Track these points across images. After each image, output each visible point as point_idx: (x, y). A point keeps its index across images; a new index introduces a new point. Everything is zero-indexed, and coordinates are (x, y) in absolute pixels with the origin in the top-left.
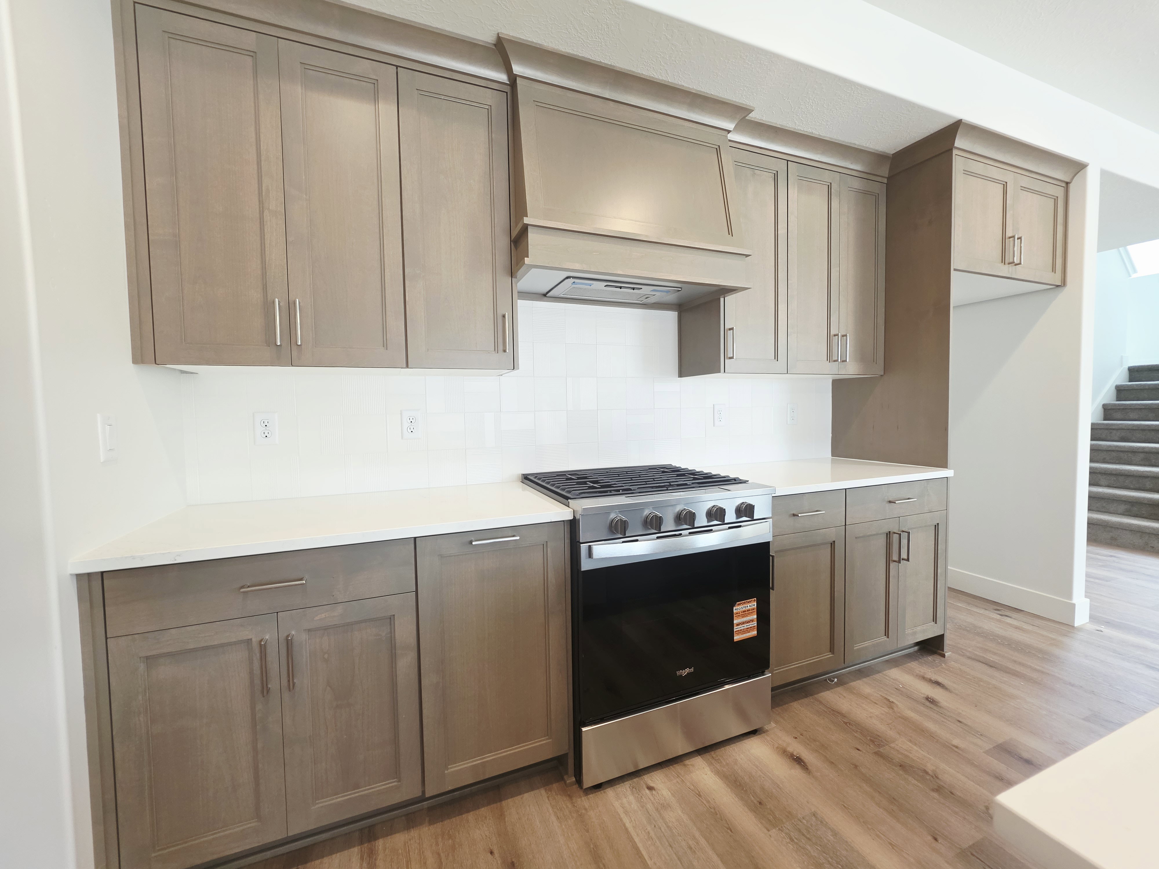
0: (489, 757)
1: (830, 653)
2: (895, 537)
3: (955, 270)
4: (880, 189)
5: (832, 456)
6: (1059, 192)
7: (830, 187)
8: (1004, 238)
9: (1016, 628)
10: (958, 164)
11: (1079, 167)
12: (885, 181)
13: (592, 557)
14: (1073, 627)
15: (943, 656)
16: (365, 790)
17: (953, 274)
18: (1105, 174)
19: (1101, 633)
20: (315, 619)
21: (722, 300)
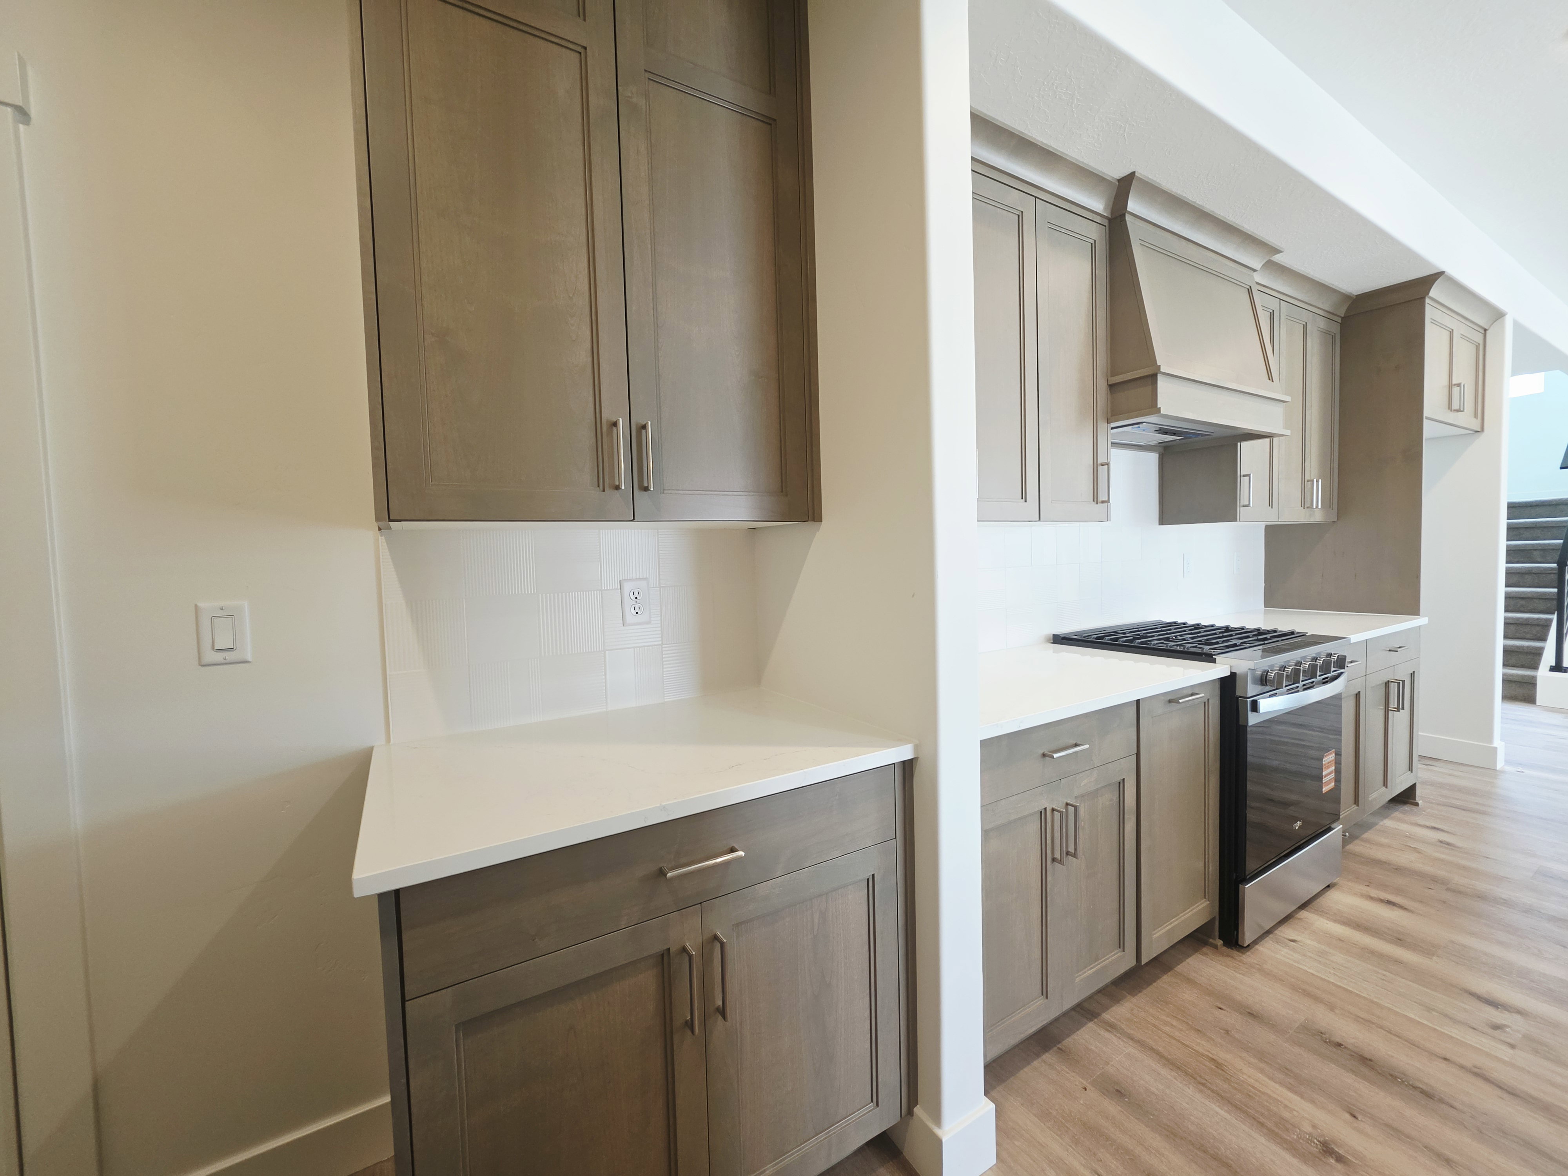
0: (1175, 922)
1: (1355, 805)
2: (1393, 688)
3: (1427, 418)
4: (1336, 329)
5: (1265, 607)
6: (1479, 338)
7: (1305, 327)
8: (1451, 386)
9: (1450, 775)
10: (1431, 312)
11: (1498, 315)
12: (1339, 320)
13: (1259, 711)
14: (1496, 770)
15: (1417, 804)
16: (1104, 961)
17: (1425, 421)
18: (1517, 325)
19: (1522, 773)
20: (1081, 785)
21: (1239, 444)
